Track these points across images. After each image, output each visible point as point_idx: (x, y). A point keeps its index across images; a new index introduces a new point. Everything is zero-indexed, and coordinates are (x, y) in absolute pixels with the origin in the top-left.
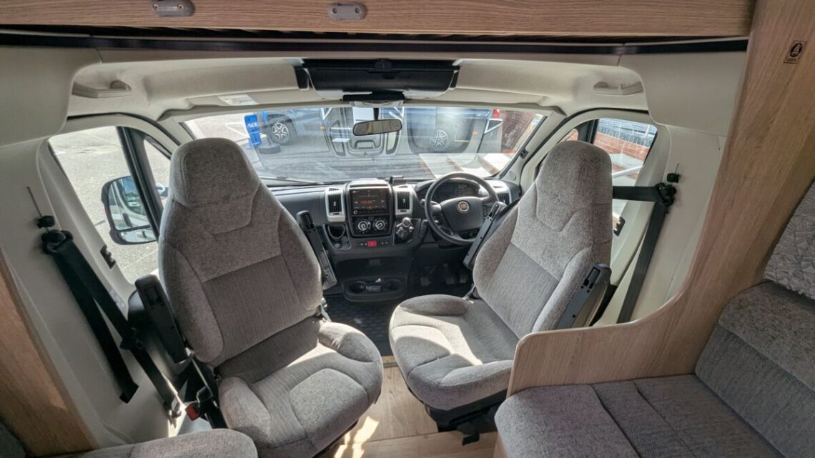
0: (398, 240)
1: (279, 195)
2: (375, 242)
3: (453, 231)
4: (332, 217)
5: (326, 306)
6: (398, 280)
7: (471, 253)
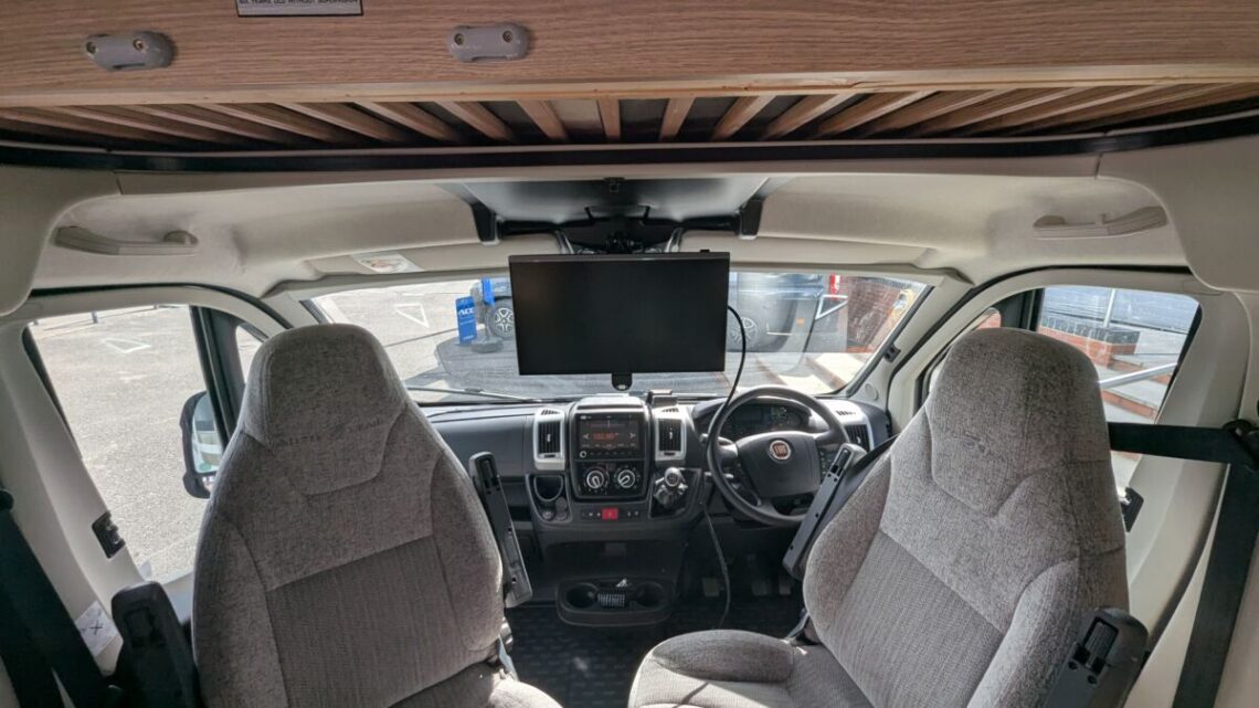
0: (658, 510)
1: (437, 422)
2: (616, 511)
3: (762, 499)
4: (542, 462)
5: (510, 640)
6: (659, 585)
7: (798, 542)
